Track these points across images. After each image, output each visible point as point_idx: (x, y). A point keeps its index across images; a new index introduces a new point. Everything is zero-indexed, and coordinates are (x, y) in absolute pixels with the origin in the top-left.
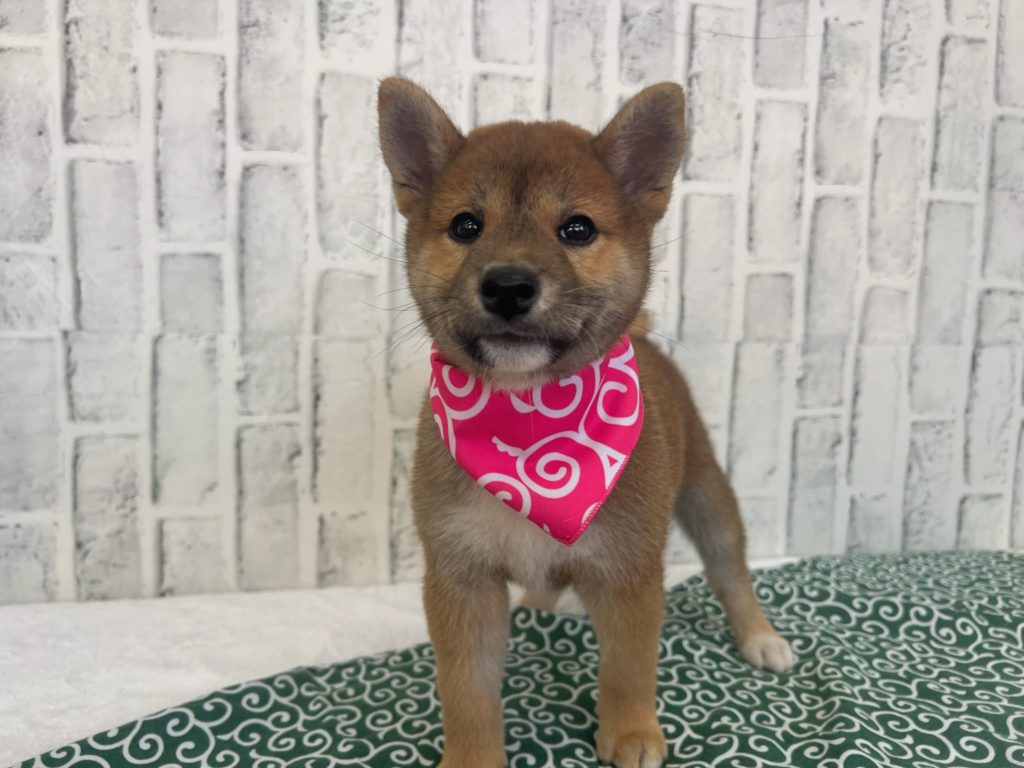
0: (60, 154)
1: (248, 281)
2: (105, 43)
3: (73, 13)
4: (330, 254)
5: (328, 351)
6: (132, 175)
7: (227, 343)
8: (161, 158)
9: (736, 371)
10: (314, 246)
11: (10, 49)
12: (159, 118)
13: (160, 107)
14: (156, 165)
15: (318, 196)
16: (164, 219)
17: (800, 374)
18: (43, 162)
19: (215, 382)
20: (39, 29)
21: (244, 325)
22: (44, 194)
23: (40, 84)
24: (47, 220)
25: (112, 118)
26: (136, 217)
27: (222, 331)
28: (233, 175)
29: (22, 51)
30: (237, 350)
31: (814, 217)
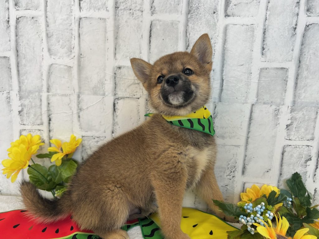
1: (20, 68)
4: (53, 57)
5: (53, 100)
7: (14, 95)
9: (251, 119)
10: (46, 53)
15: (47, 30)
17: (289, 122)
19: (11, 111)
21: (20, 87)
27: (12, 90)
28: (13, 22)
30: (18, 98)
31: (304, 36)
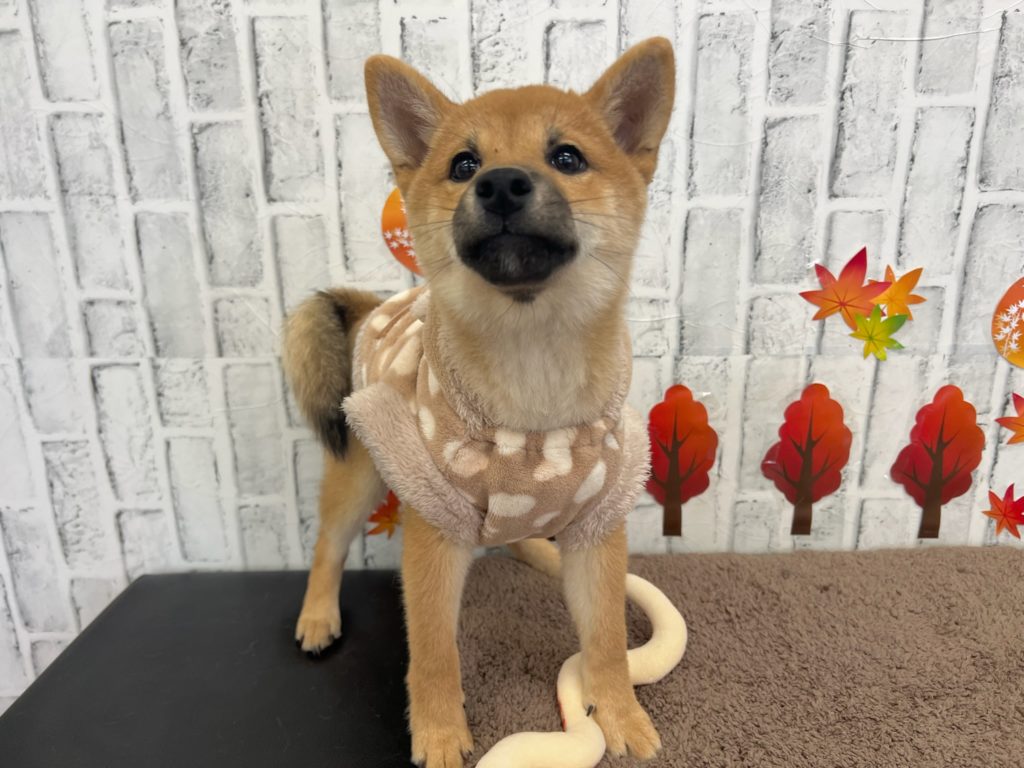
0: (264, 211)
2: (292, 113)
3: (265, 87)
6: (322, 227)
8: (344, 209)
11: (217, 123)
12: (340, 175)
13: (340, 165)
14: (340, 216)
16: (349, 262)
18: (250, 220)
20: (237, 104)
22: (254, 246)
23: (243, 152)
24: (259, 267)
25: (302, 178)
26: (328, 262)
29: (227, 124)
